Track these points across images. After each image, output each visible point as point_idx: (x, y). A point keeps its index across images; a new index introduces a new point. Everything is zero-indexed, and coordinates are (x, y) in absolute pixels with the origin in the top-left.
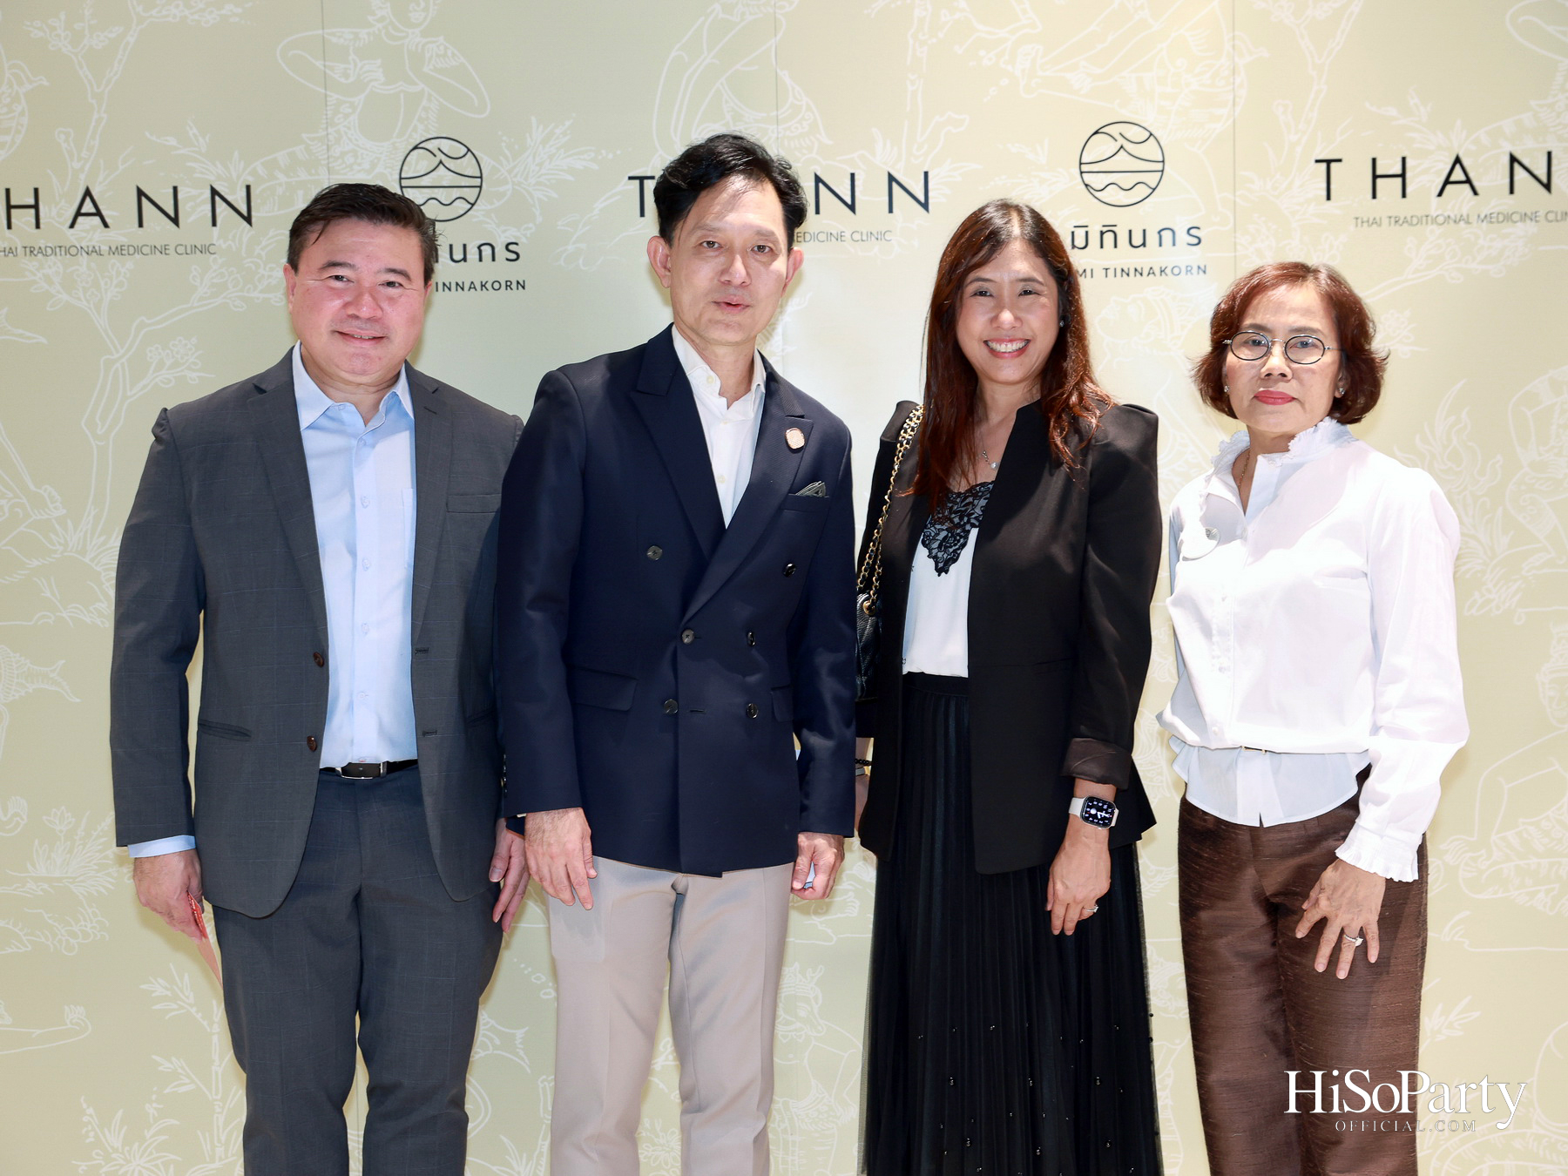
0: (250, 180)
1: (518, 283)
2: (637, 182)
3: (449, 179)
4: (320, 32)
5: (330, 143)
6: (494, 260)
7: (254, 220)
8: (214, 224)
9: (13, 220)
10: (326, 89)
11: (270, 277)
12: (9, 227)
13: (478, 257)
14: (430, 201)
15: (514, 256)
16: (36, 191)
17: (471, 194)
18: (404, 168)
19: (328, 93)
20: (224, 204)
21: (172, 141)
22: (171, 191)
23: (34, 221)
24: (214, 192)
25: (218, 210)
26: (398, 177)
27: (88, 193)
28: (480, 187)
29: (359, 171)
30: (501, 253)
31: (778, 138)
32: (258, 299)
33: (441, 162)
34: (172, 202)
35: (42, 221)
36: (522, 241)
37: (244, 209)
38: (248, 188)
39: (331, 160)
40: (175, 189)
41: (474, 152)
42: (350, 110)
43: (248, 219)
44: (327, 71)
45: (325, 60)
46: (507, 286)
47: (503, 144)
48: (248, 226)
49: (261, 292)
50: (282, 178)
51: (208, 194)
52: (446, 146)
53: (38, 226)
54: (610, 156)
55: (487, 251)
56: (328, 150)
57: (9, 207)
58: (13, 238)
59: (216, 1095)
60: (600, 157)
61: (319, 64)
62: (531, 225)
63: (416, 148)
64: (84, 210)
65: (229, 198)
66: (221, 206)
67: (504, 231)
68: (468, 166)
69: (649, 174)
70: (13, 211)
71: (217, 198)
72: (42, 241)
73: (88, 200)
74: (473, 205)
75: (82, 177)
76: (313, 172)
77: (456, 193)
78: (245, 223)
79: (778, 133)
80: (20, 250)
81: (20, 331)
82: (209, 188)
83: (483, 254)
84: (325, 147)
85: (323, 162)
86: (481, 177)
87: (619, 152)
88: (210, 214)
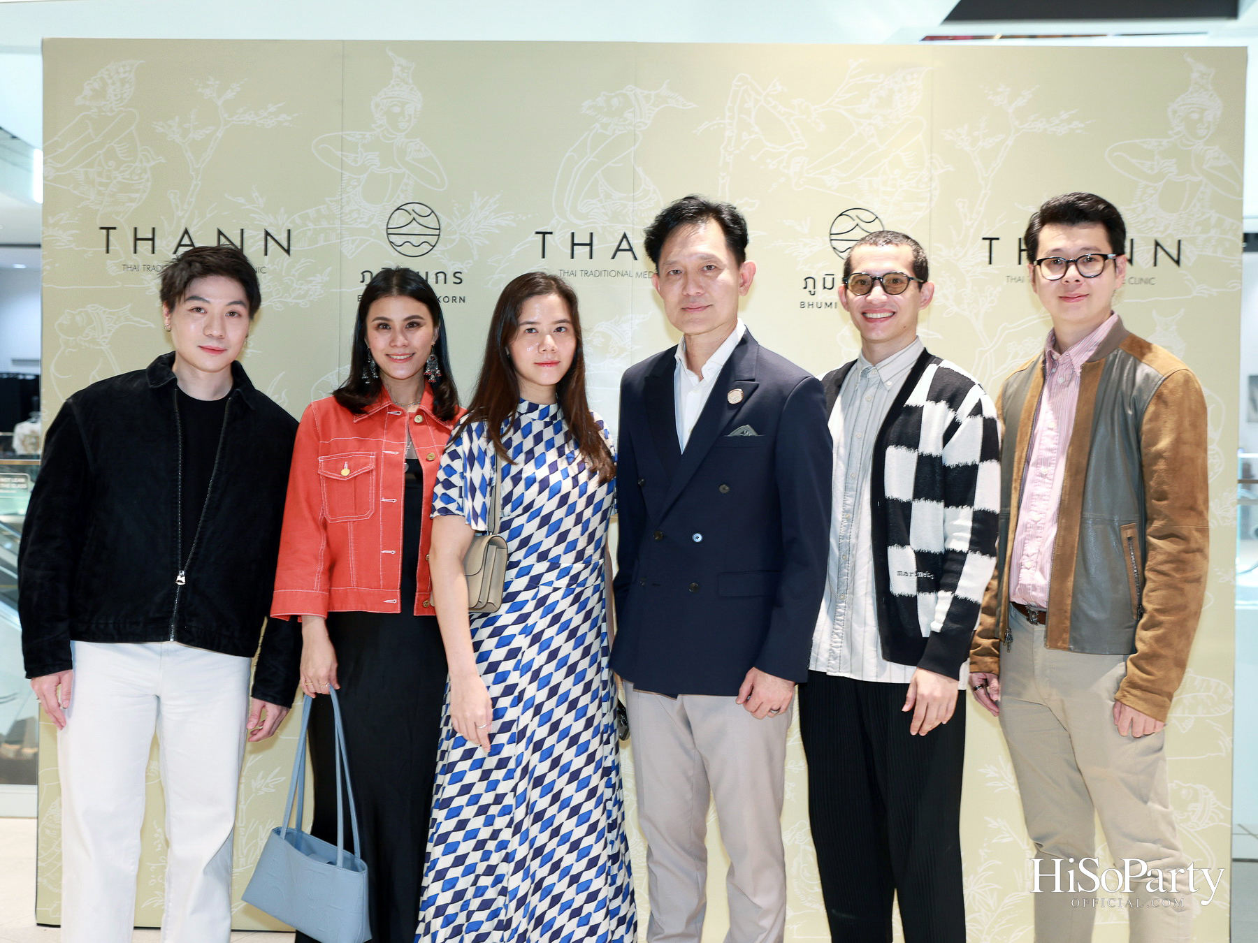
0: (290, 227)
1: (461, 298)
2: (541, 235)
3: (419, 230)
4: (341, 133)
5: (343, 204)
6: (445, 283)
7: (291, 252)
8: (266, 254)
9: (138, 248)
10: (342, 169)
11: (300, 289)
12: (135, 252)
13: (435, 280)
14: (407, 243)
15: (459, 281)
16: (154, 229)
17: (433, 240)
18: (391, 222)
19: (344, 172)
20: (273, 242)
21: (242, 200)
22: (239, 232)
23: (150, 248)
24: (267, 234)
25: (269, 245)
26: (385, 227)
27: (186, 232)
28: (439, 235)
29: (361, 223)
30: (451, 279)
31: (633, 210)
32: (292, 303)
33: (414, 219)
34: (239, 239)
35: (156, 249)
36: (465, 271)
37: (285, 245)
38: (289, 231)
39: (343, 215)
40: (242, 230)
41: (436, 213)
42: (356, 184)
43: (288, 251)
44: (344, 158)
45: (342, 151)
46: (453, 300)
47: (455, 208)
48: (288, 256)
49: (294, 298)
50: (311, 226)
51: (263, 234)
52: (418, 208)
53: (153, 252)
54: (524, 218)
55: (441, 276)
56: (342, 208)
57: (136, 239)
58: (137, 260)
59: (242, 823)
60: (517, 219)
61: (339, 153)
62: (471, 261)
63: (398, 209)
64: (183, 243)
65: (276, 238)
66: (271, 243)
67: (453, 264)
68: (431, 222)
69: (549, 231)
70: (138, 242)
71: (269, 238)
72: (156, 262)
73: (186, 236)
74: (434, 246)
75: (183, 221)
76: (331, 222)
77: (423, 239)
78: (286, 254)
79: (634, 207)
80: (141, 267)
81: (138, 319)
82: (264, 231)
83: (439, 278)
84: (340, 207)
85: (338, 216)
86: (439, 229)
87: (529, 216)
88: (263, 248)
